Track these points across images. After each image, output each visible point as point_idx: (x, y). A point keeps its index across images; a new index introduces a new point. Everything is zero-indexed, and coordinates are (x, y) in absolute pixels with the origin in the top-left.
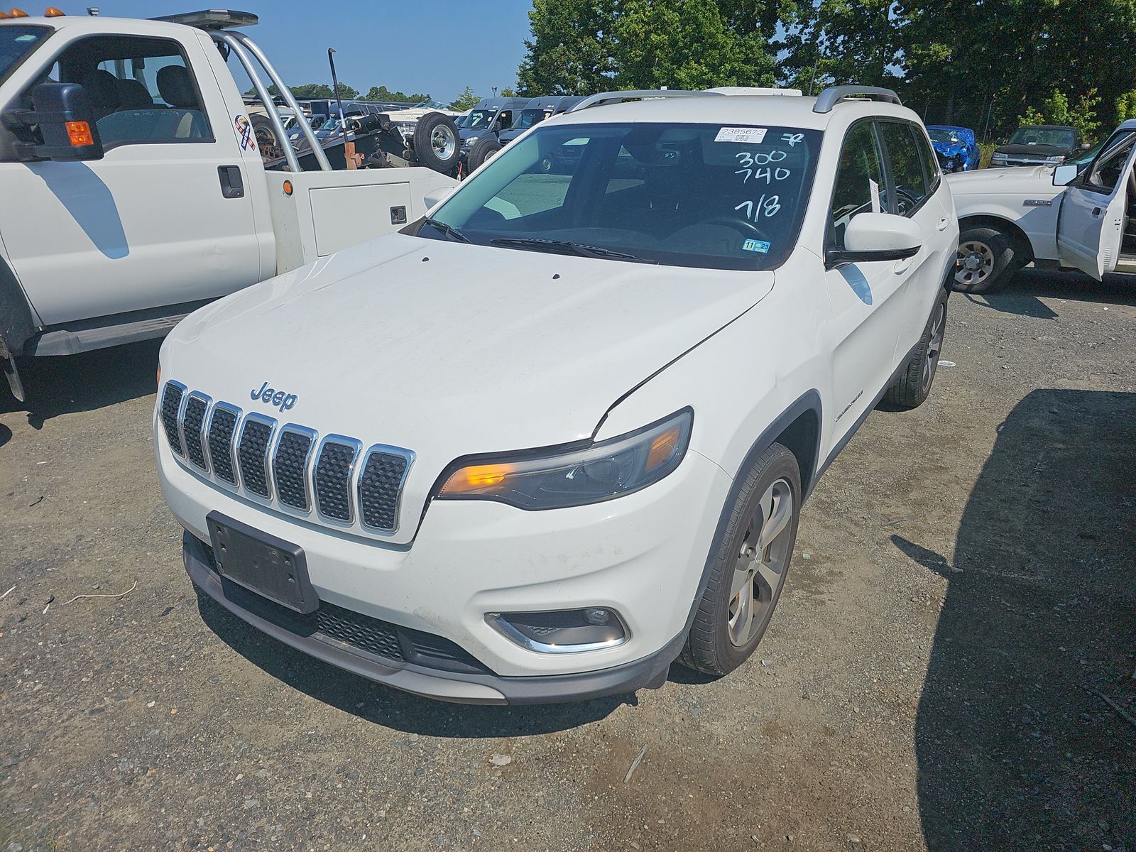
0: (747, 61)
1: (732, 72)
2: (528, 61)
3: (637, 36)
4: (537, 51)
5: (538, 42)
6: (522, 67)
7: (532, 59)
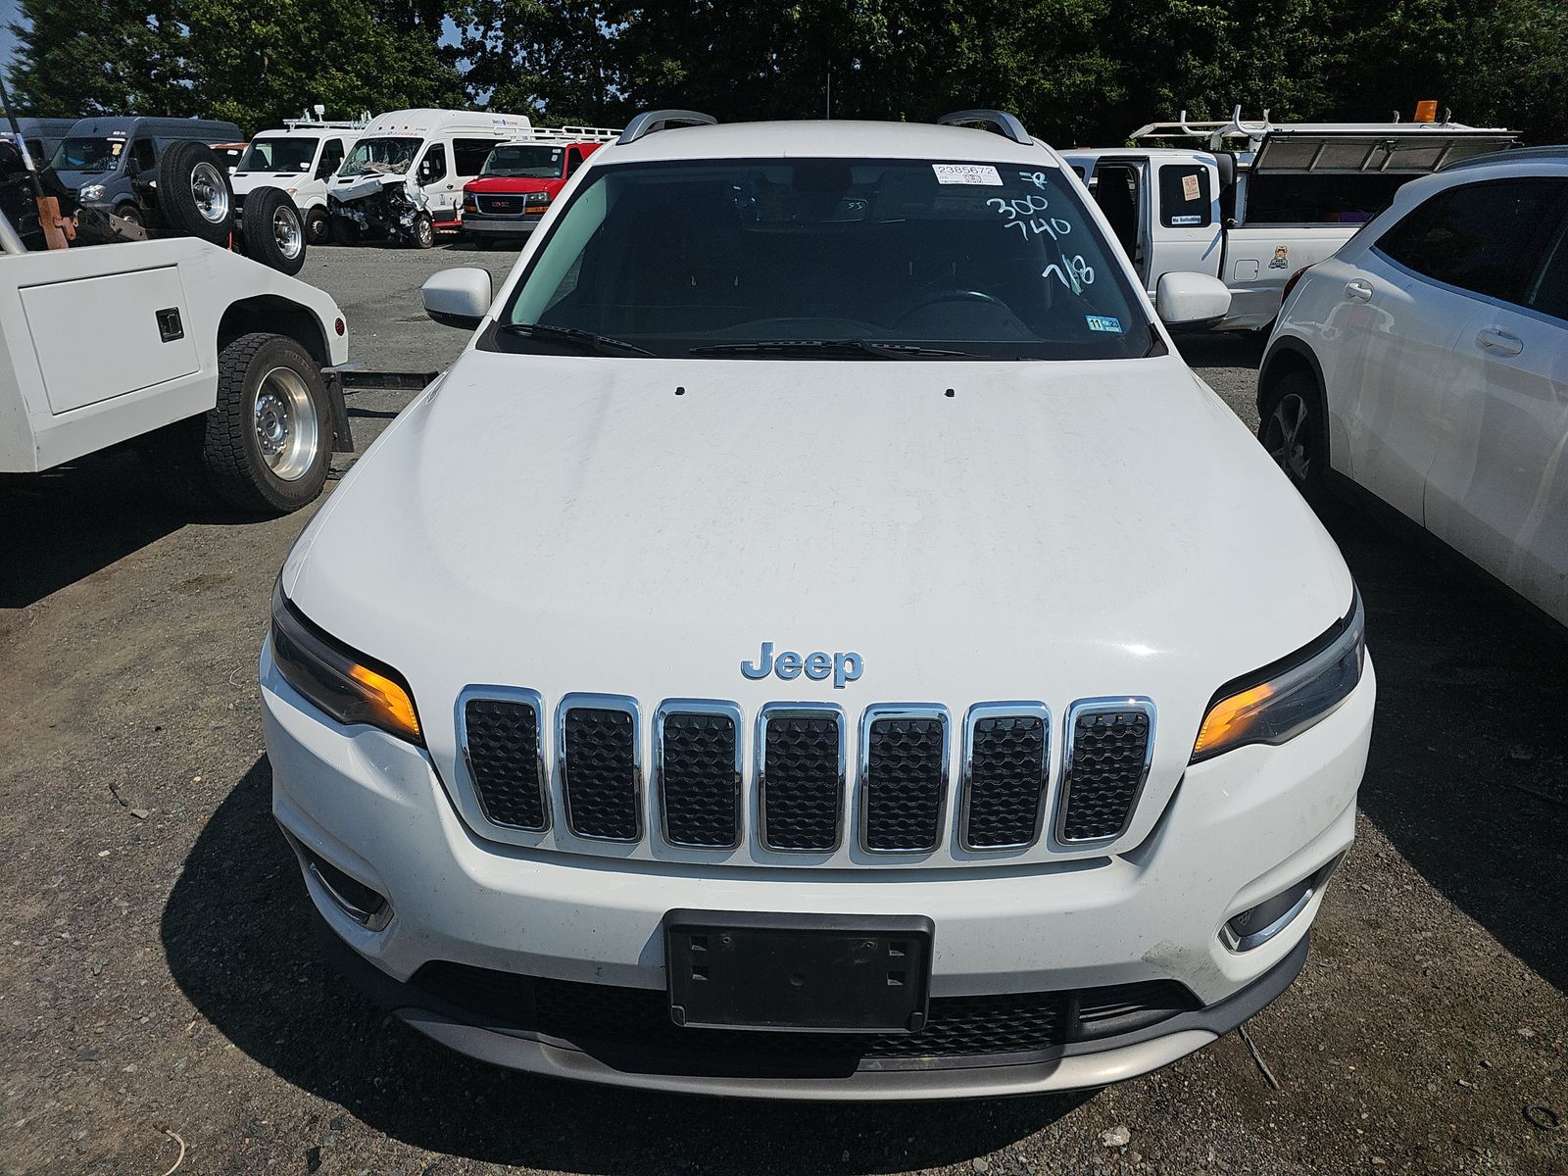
0: (416, 72)
1: (398, 87)
2: (24, 59)
3: (226, 25)
4: (39, 44)
5: (37, 28)
6: (14, 68)
7: (29, 54)
